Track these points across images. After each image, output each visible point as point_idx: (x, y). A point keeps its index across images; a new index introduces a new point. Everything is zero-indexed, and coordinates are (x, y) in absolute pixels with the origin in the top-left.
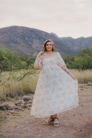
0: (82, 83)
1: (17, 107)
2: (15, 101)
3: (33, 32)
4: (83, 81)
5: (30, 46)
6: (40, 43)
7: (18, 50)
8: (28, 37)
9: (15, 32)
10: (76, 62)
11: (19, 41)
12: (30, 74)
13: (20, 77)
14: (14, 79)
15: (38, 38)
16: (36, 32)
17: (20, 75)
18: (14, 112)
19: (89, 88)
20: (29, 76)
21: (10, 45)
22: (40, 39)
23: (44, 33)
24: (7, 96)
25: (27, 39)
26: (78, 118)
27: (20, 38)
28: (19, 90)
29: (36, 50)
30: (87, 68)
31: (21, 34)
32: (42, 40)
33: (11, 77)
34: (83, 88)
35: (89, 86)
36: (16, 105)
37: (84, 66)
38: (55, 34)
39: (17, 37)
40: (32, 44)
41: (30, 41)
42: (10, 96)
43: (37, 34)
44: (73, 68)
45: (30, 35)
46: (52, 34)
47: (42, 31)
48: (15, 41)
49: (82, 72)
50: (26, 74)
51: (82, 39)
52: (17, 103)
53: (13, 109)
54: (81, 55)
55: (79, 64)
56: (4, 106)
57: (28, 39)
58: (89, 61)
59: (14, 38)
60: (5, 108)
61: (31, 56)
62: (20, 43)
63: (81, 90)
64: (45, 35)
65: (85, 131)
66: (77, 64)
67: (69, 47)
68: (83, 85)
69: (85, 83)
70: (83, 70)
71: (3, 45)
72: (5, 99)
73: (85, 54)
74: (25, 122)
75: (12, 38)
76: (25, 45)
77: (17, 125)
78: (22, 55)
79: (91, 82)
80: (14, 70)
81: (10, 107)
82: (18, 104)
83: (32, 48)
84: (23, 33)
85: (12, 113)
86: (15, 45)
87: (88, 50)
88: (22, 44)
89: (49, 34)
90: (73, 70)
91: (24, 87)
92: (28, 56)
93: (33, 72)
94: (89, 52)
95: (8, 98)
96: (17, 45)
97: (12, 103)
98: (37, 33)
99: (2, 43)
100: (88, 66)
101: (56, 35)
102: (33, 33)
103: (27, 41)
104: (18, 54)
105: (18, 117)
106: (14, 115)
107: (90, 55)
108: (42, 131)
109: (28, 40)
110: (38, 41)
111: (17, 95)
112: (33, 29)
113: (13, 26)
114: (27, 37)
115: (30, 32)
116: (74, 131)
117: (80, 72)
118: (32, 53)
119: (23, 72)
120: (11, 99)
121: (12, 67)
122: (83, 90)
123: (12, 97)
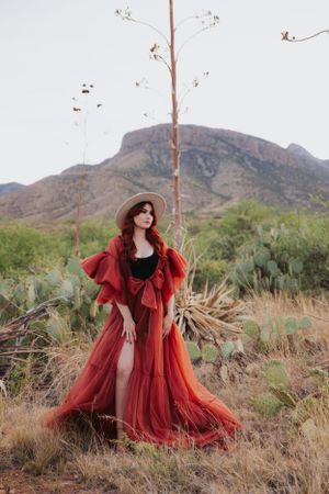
3: (222, 141)
5: (206, 183)
6: (240, 174)
8: (205, 156)
15: (235, 158)
16: (233, 139)
22: (240, 161)
23: (256, 143)
25: (200, 161)
31: (182, 147)
32: (249, 163)
40: (214, 176)
41: (208, 169)
43: (233, 146)
45: (210, 150)
47: (250, 137)
48: (162, 168)
57: (205, 161)
59: (160, 161)
64: (260, 148)
71: (112, 180)
75: (156, 160)
83: (210, 189)
84: (189, 144)
86: (155, 180)
96: (163, 179)
98: (233, 142)
99: (111, 174)
102: (222, 144)
103: (200, 167)
109: (203, 165)
110: (235, 165)
112: (222, 130)
113: (161, 125)
114: (201, 156)
115: (213, 141)
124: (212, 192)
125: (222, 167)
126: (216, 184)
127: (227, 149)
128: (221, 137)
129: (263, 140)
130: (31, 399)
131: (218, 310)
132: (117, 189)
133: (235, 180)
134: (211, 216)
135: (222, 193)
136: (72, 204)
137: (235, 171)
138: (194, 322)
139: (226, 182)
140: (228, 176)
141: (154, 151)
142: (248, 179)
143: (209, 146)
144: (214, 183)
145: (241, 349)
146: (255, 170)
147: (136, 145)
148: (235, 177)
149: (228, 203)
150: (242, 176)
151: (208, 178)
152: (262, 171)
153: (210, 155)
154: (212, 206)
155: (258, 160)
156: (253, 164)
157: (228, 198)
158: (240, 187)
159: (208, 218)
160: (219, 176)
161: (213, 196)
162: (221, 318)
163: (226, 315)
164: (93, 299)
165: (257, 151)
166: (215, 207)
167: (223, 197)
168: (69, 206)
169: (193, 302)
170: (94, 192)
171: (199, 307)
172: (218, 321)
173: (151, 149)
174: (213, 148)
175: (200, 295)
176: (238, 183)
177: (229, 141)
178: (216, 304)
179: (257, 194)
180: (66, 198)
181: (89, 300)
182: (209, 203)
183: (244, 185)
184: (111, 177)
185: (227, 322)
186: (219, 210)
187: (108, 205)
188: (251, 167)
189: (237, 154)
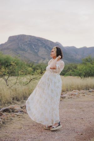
0: (84, 90)
1: (22, 110)
2: (21, 104)
4: (85, 88)
5: (36, 54)
7: (25, 57)
9: (23, 40)
10: (79, 70)
11: (26, 48)
12: (36, 80)
13: (26, 82)
14: (20, 84)
15: (44, 46)
16: (43, 41)
17: (26, 81)
18: (20, 114)
19: (90, 94)
20: (34, 82)
21: (18, 52)
22: (45, 47)
23: (50, 42)
24: (13, 99)
25: (33, 47)
26: (79, 122)
27: (27, 46)
28: (25, 93)
29: (42, 58)
30: (89, 76)
31: (28, 42)
32: (48, 48)
33: (18, 81)
34: (85, 95)
35: (90, 93)
36: (22, 108)
37: (86, 74)
38: (59, 43)
39: (24, 45)
40: (38, 52)
41: (36, 49)
42: (16, 99)
43: (43, 43)
44: (76, 75)
45: (36, 44)
46: (57, 43)
47: (48, 40)
48: (22, 48)
49: (84, 79)
50: (31, 80)
51: (84, 49)
52: (22, 106)
53: (18, 112)
54: (84, 63)
55: (81, 72)
56: (10, 108)
57: (35, 47)
58: (91, 69)
59: (21, 46)
60: (11, 110)
61: (37, 63)
62: (27, 50)
63: (82, 96)
64: (51, 44)
65: (86, 134)
66: (80, 72)
67: (72, 56)
68: (85, 91)
69: (86, 90)
70: (85, 77)
71: (11, 52)
72: (12, 102)
73: (87, 63)
74: (29, 124)
75: (20, 45)
76: (31, 52)
77: (22, 127)
78: (28, 61)
79: (92, 89)
80: (20, 75)
81: (16, 110)
82: (24, 107)
83: (38, 55)
84: (30, 41)
85: (18, 116)
86: (22, 52)
87: (90, 59)
88: (29, 51)
89: (54, 43)
90: (76, 77)
91: (29, 91)
92: (34, 63)
93: (38, 78)
94: (91, 61)
95: (14, 101)
96: (24, 52)
97: (18, 106)
99: (10, 50)
100: (89, 74)
101: (61, 44)
102: (39, 42)
103: (34, 49)
104: (25, 61)
105: (23, 119)
106: (19, 118)
107: (92, 64)
108: (45, 133)
110: (44, 49)
111: (23, 98)
112: (39, 38)
113: (21, 35)
114: (34, 45)
115: (37, 41)
116: (76, 135)
117: (83, 79)
118: (38, 60)
119: (29, 77)
120: (17, 102)
121: (19, 72)
122: (84, 96)
123: (18, 100)
125: (40, 49)
127: (41, 44)
128: (39, 40)
129: (51, 41)
137: (45, 51)
139: (43, 54)
141: (19, 43)
146: (50, 50)
147: (13, 40)
150: (47, 52)
151: (36, 52)
155: (50, 47)
157: (45, 59)
160: (40, 52)
167: (43, 58)
174: (37, 43)
176: (46, 54)
182: (40, 60)
188: (48, 49)
189: (44, 45)
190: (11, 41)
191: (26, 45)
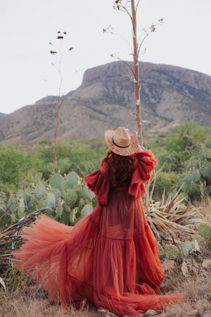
124: (157, 116)
125: (166, 95)
126: (161, 109)
127: (169, 80)
130: (26, 293)
131: (174, 215)
132: (80, 115)
133: (176, 105)
134: (156, 135)
135: (165, 116)
136: (44, 128)
137: (176, 99)
138: (155, 225)
139: (168, 107)
140: (170, 102)
141: (109, 83)
142: (186, 104)
143: (153, 78)
144: (159, 108)
145: (197, 248)
146: (192, 97)
147: (95, 79)
148: (175, 103)
149: (171, 124)
150: (181, 102)
151: (154, 104)
152: (197, 97)
153: (155, 85)
154: (158, 127)
155: (194, 88)
156: (190, 92)
157: (171, 120)
158: (180, 111)
159: (154, 137)
160: (162, 102)
161: (158, 119)
162: (177, 222)
163: (181, 219)
164: (72, 208)
165: (193, 81)
166: (161, 127)
167: (166, 119)
168: (42, 130)
169: (153, 209)
170: (61, 118)
171: (159, 213)
172: (175, 224)
173: (107, 82)
175: (158, 203)
176: (178, 108)
177: (170, 74)
178: (172, 209)
179: (194, 116)
180: (39, 123)
181: (69, 209)
182: (155, 124)
183: (183, 110)
184: (75, 105)
185: (182, 224)
186: (163, 130)
187: (73, 128)
188: (188, 95)
189: (177, 84)
190: (89, 81)
191: (127, 88)
